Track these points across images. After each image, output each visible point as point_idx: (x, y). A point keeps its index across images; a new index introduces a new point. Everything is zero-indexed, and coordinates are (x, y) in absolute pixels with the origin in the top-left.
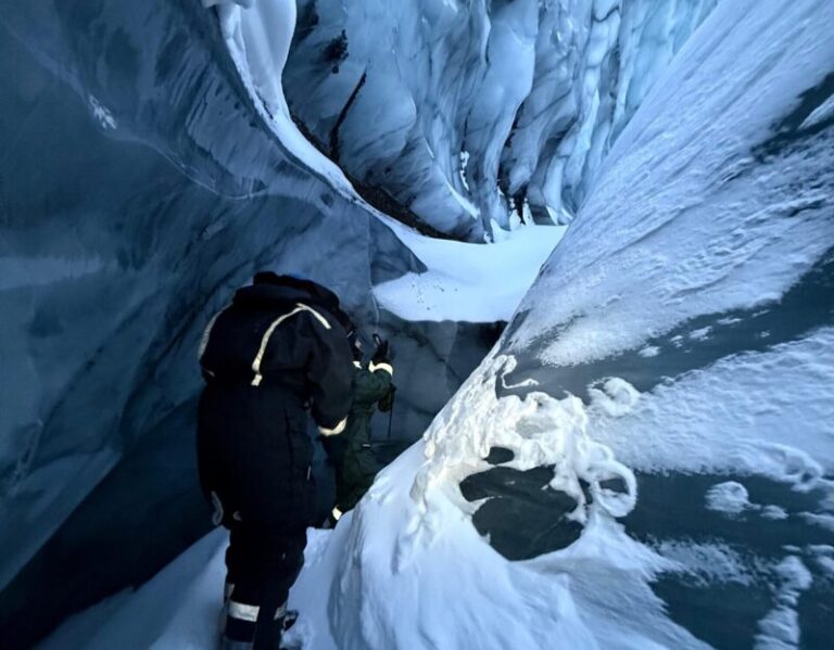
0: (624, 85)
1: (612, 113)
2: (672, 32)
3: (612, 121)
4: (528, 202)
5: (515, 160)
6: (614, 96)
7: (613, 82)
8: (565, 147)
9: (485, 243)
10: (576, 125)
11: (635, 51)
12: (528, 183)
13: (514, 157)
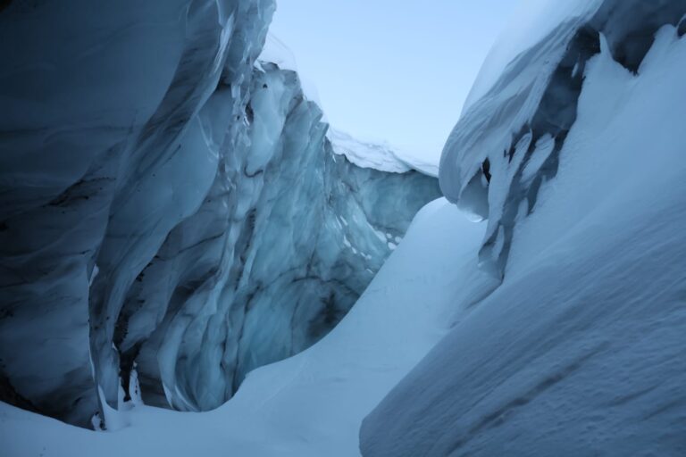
0: (252, 253)
1: (238, 280)
2: (294, 217)
3: (236, 288)
4: (137, 369)
5: (143, 301)
6: (243, 260)
7: (245, 246)
8: (194, 304)
9: (92, 428)
10: (212, 279)
11: (267, 222)
12: (145, 340)
13: (141, 297)
